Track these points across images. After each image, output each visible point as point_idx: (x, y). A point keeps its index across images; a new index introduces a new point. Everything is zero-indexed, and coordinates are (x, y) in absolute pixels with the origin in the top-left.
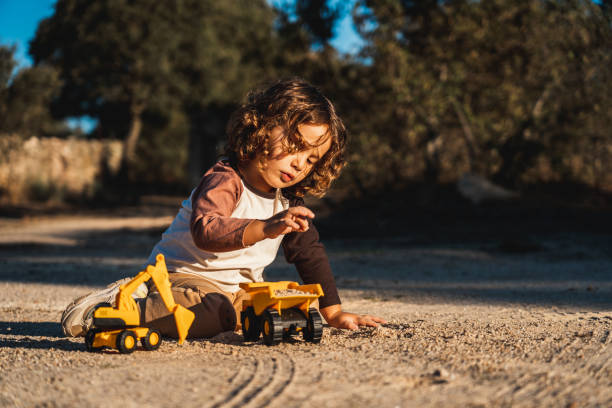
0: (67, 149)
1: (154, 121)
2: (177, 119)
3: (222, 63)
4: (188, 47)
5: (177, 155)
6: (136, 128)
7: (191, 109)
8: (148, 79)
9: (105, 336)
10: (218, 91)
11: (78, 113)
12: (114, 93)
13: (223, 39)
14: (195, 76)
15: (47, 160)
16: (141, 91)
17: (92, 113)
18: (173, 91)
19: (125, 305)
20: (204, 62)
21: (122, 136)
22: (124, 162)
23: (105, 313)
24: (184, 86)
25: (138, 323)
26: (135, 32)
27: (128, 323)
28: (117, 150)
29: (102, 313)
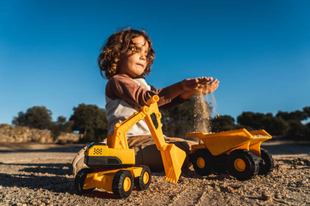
0: (74, 135)
1: (89, 131)
2: (92, 131)
3: (100, 122)
4: (95, 120)
5: (92, 136)
6: (85, 132)
7: (95, 129)
8: (88, 125)
9: (98, 177)
10: (99, 126)
11: (76, 130)
12: (82, 127)
13: (101, 118)
14: (95, 124)
15: (70, 137)
16: (87, 126)
17: (78, 130)
18: (92, 126)
19: (120, 143)
20: (97, 122)
21: (83, 133)
22: (83, 138)
23: (100, 151)
24: (94, 125)
25: (133, 162)
26: (87, 117)
27: (124, 162)
28: (82, 136)
29: (96, 151)
